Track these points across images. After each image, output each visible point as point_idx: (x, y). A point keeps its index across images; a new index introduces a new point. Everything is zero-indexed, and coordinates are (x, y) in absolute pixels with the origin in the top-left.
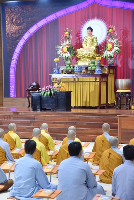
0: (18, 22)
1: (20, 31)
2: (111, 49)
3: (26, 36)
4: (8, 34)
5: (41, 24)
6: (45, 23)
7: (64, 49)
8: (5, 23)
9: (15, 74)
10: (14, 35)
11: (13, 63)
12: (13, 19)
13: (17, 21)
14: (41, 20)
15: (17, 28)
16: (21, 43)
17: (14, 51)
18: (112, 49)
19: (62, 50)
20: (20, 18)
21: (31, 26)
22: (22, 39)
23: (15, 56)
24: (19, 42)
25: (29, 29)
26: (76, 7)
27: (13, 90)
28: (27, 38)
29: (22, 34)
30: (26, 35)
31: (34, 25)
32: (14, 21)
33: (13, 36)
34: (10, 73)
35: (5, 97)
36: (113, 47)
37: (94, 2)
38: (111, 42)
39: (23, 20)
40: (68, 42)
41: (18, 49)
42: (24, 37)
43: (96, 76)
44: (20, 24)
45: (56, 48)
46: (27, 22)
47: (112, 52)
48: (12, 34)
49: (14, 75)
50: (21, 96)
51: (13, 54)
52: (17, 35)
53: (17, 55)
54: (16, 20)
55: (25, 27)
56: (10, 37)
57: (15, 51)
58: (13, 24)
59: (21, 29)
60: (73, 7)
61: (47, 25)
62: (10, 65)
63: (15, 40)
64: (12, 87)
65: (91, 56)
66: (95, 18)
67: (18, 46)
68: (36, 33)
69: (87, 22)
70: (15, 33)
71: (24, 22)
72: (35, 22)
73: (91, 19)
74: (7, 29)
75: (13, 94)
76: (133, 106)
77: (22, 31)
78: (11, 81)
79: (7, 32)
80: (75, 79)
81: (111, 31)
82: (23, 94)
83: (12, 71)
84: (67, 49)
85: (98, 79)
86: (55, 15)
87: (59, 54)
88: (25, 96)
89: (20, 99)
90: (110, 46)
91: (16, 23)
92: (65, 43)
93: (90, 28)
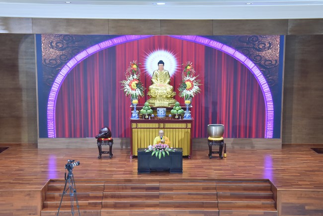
0: (60, 46)
1: (63, 57)
3: (71, 64)
4: (45, 60)
5: (92, 50)
6: (98, 49)
7: (132, 85)
8: (41, 46)
9: (55, 108)
10: (54, 62)
11: (52, 96)
12: (52, 42)
13: (58, 44)
14: (92, 46)
15: (58, 53)
16: (64, 71)
17: (53, 81)
18: (191, 89)
19: (130, 85)
20: (62, 41)
21: (78, 52)
22: (66, 66)
23: (55, 87)
24: (60, 70)
25: (76, 55)
27: (53, 128)
28: (72, 65)
29: (65, 61)
30: (70, 62)
31: (82, 51)
32: (54, 44)
33: (52, 63)
34: (47, 108)
35: (40, 137)
36: (193, 86)
38: (188, 80)
39: (67, 44)
40: (135, 77)
41: (59, 79)
42: (68, 64)
43: (187, 122)
44: (62, 49)
45: (121, 84)
46: (73, 47)
47: (192, 91)
48: (51, 60)
49: (54, 110)
50: (64, 136)
51: (53, 84)
52: (59, 61)
53: (59, 85)
54: (56, 44)
55: (70, 52)
56: (48, 64)
57: (55, 81)
58: (53, 48)
59: (64, 55)
61: (101, 52)
62: (48, 97)
63: (55, 67)
64: (51, 126)
65: (169, 96)
66: (162, 49)
67: (59, 75)
68: (85, 61)
69: (152, 52)
70: (55, 60)
71: (68, 47)
72: (85, 48)
73: (158, 50)
74: (43, 54)
75: (51, 133)
76: (225, 154)
77: (65, 57)
78: (49, 118)
79: (43, 58)
80: (162, 125)
81: (189, 67)
82: (67, 133)
83: (51, 106)
84: (135, 85)
85: (189, 125)
86: (111, 42)
87: (126, 90)
88: (70, 136)
89: (63, 140)
90: (188, 84)
91: (57, 47)
92: (131, 78)
93: (161, 62)
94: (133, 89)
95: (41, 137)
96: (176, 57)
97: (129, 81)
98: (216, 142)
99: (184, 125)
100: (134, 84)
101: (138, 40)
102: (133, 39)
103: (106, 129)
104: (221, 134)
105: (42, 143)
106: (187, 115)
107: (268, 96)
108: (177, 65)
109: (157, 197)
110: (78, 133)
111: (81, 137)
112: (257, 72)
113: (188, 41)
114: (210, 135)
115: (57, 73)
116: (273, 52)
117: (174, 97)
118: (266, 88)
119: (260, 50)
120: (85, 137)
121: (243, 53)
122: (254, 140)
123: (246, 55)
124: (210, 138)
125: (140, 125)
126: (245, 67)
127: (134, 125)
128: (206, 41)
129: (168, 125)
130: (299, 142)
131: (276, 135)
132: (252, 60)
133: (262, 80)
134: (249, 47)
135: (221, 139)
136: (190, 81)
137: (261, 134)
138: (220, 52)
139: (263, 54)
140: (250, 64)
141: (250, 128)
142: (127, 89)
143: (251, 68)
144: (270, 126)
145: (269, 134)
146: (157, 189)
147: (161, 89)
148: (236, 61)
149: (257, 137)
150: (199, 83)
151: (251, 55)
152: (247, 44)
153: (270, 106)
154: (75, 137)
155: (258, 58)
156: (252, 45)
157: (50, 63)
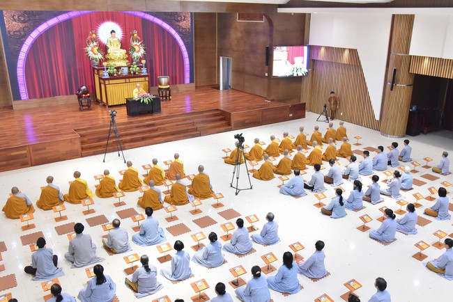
0: (22, 19)
1: (26, 29)
3: (34, 34)
4: (9, 32)
5: (51, 22)
6: (57, 21)
8: (4, 19)
9: (24, 74)
10: (18, 33)
11: (21, 63)
12: (14, 16)
13: (20, 17)
14: (51, 18)
15: (21, 25)
16: (28, 42)
17: (20, 50)
18: (139, 51)
19: (92, 51)
20: (24, 15)
21: (40, 24)
22: (29, 37)
23: (22, 56)
24: (25, 40)
25: (37, 27)
27: (25, 92)
29: (28, 32)
31: (43, 23)
32: (16, 17)
33: (16, 34)
34: (17, 74)
36: (140, 49)
38: (136, 45)
39: (28, 17)
40: (95, 44)
41: (25, 48)
42: (31, 35)
43: (144, 76)
44: (24, 22)
45: (85, 50)
46: (34, 20)
47: (140, 53)
48: (15, 32)
49: (23, 76)
50: (35, 97)
51: (19, 53)
52: (22, 33)
53: (25, 54)
54: (18, 17)
55: (32, 24)
57: (22, 50)
58: (15, 21)
59: (27, 27)
61: (60, 24)
62: (16, 65)
63: (20, 38)
64: (23, 90)
66: (110, 21)
67: (24, 45)
68: (46, 32)
70: (19, 31)
71: (29, 20)
72: (45, 21)
73: (106, 21)
74: (7, 27)
75: (24, 96)
78: (20, 83)
79: (7, 30)
80: (127, 80)
81: (135, 35)
82: (38, 95)
83: (20, 72)
84: (97, 51)
85: (147, 79)
88: (41, 97)
89: (35, 100)
90: (137, 48)
91: (19, 20)
92: (92, 45)
93: (113, 31)
94: (95, 54)
95: (15, 99)
96: (121, 27)
97: (90, 48)
98: (165, 89)
99: (143, 79)
100: (95, 49)
101: (90, 13)
102: (85, 13)
103: (84, 87)
104: (169, 84)
105: (16, 105)
106: (144, 71)
107: (186, 54)
109: (156, 130)
110: (48, 94)
111: (50, 96)
112: (178, 37)
113: (128, 14)
114: (161, 84)
115: (22, 44)
116: (186, 24)
117: (127, 59)
118: (184, 48)
119: (178, 21)
120: (54, 96)
121: (168, 23)
122: (178, 86)
123: (170, 25)
124: (160, 87)
125: (111, 82)
126: (170, 34)
127: (107, 82)
128: (142, 15)
129: (132, 80)
130: (202, 84)
131: (191, 81)
132: (174, 29)
133: (181, 43)
135: (168, 86)
137: (182, 81)
138: (152, 23)
139: (181, 24)
140: (173, 32)
141: (176, 77)
142: (91, 54)
143: (174, 34)
144: (187, 75)
145: (187, 80)
146: (153, 125)
147: (116, 52)
148: (163, 30)
149: (180, 83)
151: (173, 25)
153: (187, 61)
154: (45, 97)
155: (178, 27)
156: (173, 18)
157: (14, 35)
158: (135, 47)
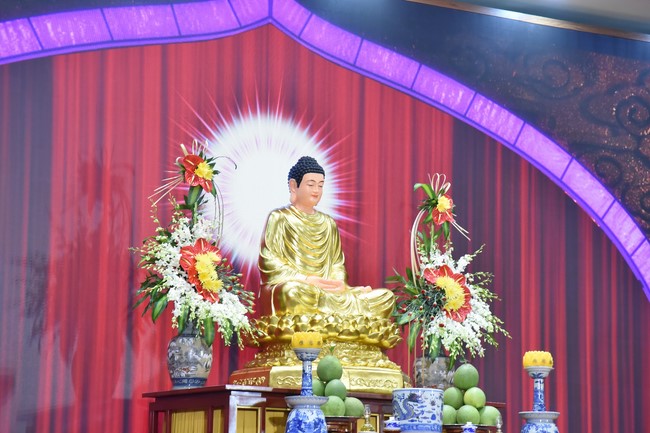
2: (459, 311)
18: (463, 312)
26: (170, 19)
36: (468, 301)
37: (270, 15)
38: (443, 270)
47: (471, 323)
60: (151, 11)
66: (273, 110)
73: (254, 111)
81: (445, 205)
84: (215, 274)
86: (26, 33)
87: (172, 295)
90: (450, 289)
94: (207, 295)
101: (166, 47)
102: (139, 33)
108: (338, 202)
113: (384, 84)
123: (610, 186)
126: (609, 242)
128: (456, 96)
132: (633, 213)
134: (620, 151)
136: (455, 277)
138: (513, 159)
140: (627, 232)
143: (629, 248)
148: (573, 210)
150: (491, 287)
151: (627, 185)
152: (615, 133)
156: (629, 142)
158: (442, 282)
